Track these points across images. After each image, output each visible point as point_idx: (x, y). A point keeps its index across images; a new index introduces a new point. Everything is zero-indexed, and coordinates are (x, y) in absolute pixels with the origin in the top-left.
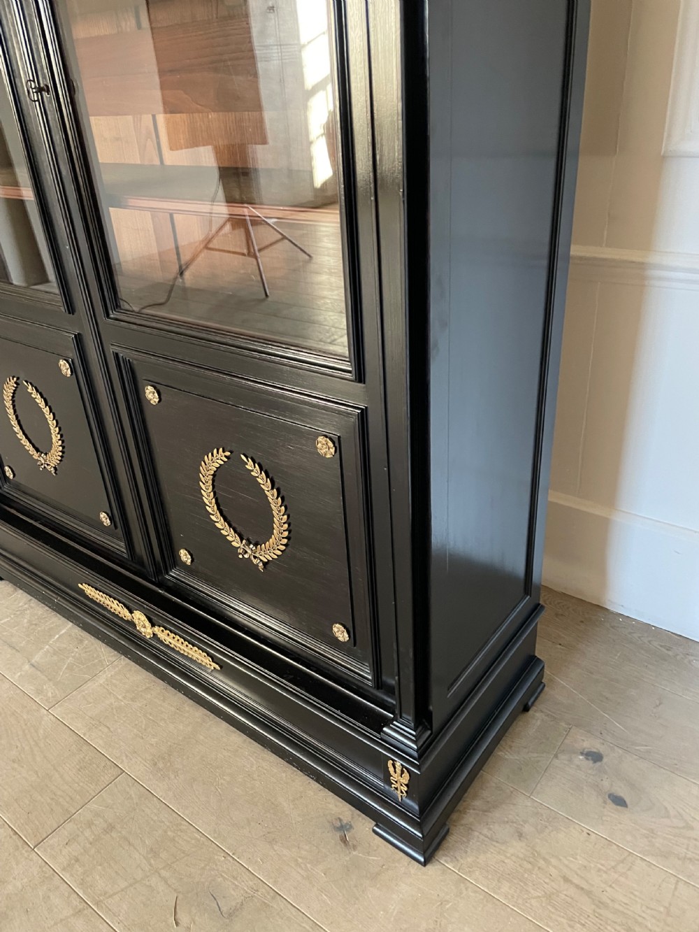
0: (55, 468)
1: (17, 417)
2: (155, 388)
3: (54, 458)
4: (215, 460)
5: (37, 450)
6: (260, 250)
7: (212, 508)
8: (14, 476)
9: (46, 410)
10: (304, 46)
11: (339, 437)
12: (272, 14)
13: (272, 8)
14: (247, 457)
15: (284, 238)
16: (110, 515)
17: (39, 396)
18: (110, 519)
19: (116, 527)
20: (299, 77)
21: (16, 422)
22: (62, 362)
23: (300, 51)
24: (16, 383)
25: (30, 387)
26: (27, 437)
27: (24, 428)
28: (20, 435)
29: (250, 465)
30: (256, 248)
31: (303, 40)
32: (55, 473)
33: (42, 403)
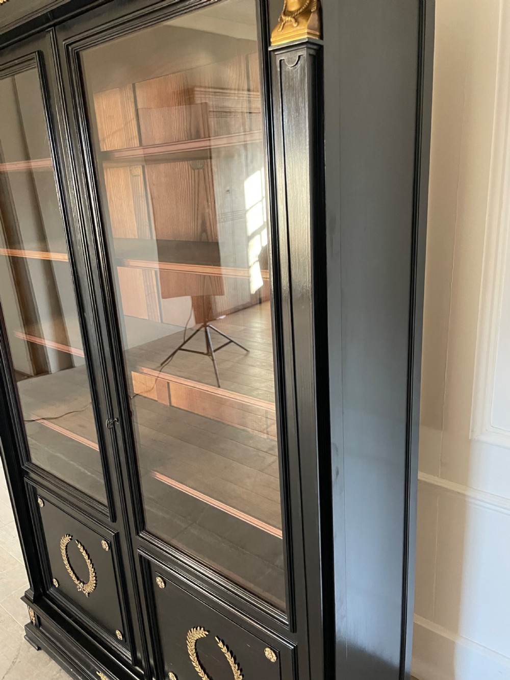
0: (89, 594)
1: (67, 555)
2: (162, 579)
3: (89, 588)
4: (198, 634)
5: (78, 579)
6: (215, 351)
7: (193, 657)
8: (59, 585)
9: (88, 561)
10: (248, 210)
11: (279, 652)
12: (228, 195)
13: (228, 191)
14: (219, 639)
15: (231, 341)
16: (123, 633)
17: (84, 552)
18: (122, 637)
19: (126, 641)
20: (245, 229)
21: (66, 559)
22: (103, 542)
23: (245, 214)
24: (70, 539)
25: (79, 545)
26: (72, 569)
27: (71, 563)
28: (68, 566)
29: (220, 645)
30: (213, 350)
31: (247, 207)
32: (88, 596)
33: (86, 557)
